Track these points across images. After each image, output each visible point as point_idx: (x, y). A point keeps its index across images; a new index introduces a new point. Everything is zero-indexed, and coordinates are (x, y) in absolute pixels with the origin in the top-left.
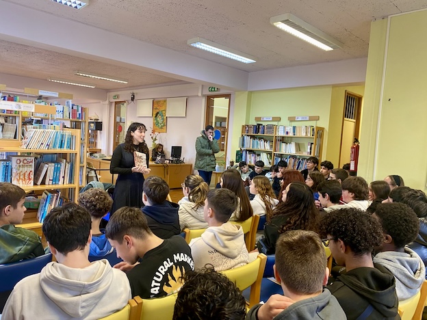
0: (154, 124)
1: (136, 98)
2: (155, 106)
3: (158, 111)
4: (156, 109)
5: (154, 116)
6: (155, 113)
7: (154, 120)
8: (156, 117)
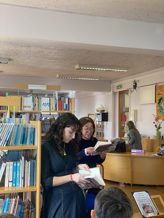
0: (158, 111)
1: (138, 86)
2: (158, 91)
3: (161, 96)
4: (159, 94)
5: (157, 102)
6: (158, 99)
7: (157, 106)
8: (159, 103)
